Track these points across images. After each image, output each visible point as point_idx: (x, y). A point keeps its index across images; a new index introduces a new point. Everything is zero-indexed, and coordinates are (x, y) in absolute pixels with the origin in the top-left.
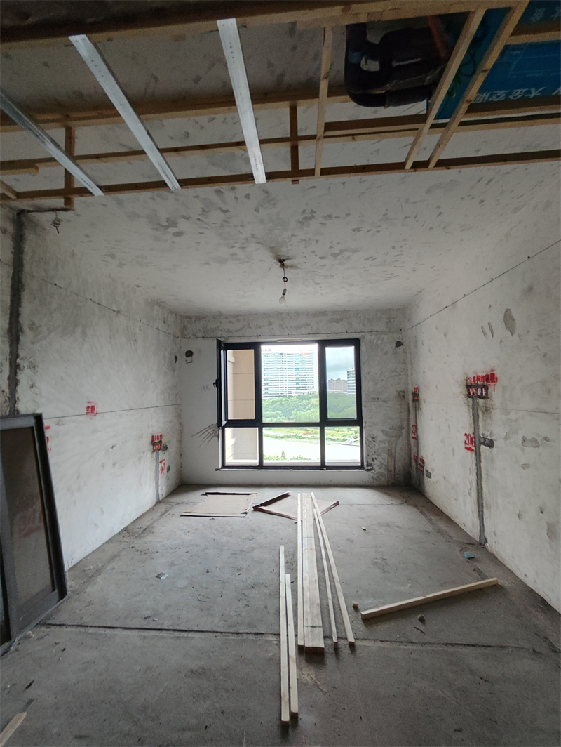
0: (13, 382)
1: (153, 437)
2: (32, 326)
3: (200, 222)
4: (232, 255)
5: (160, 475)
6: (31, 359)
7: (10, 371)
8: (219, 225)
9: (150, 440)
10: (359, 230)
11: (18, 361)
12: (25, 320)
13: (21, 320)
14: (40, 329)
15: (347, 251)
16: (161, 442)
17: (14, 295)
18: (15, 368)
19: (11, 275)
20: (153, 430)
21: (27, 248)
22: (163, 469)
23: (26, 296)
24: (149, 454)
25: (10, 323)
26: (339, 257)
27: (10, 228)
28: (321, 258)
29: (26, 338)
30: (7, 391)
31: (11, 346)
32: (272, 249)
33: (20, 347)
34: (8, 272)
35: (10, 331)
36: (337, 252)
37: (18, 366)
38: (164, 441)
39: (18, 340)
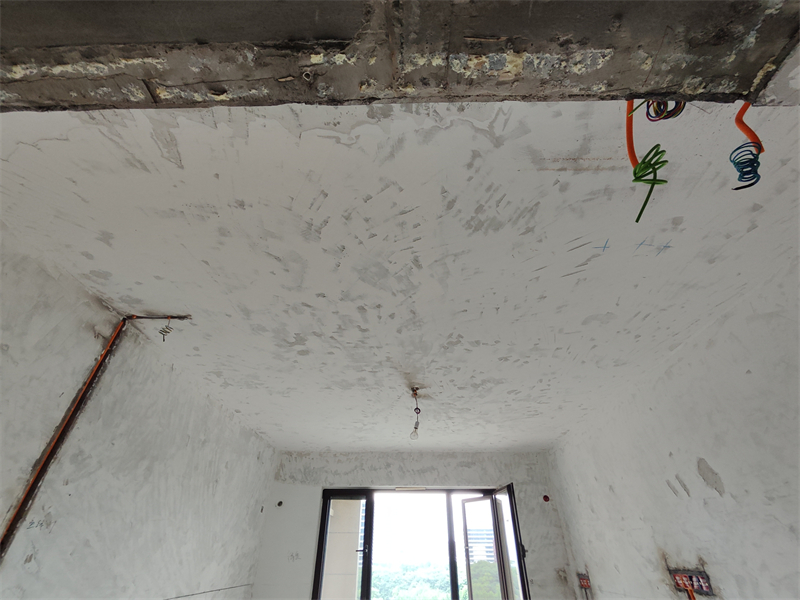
2: (77, 457)
3: (332, 341)
4: (359, 379)
6: (51, 510)
8: (353, 345)
10: (506, 359)
15: (489, 381)
26: (480, 389)
27: (107, 332)
28: (460, 388)
29: (59, 475)
32: (407, 375)
36: (478, 382)
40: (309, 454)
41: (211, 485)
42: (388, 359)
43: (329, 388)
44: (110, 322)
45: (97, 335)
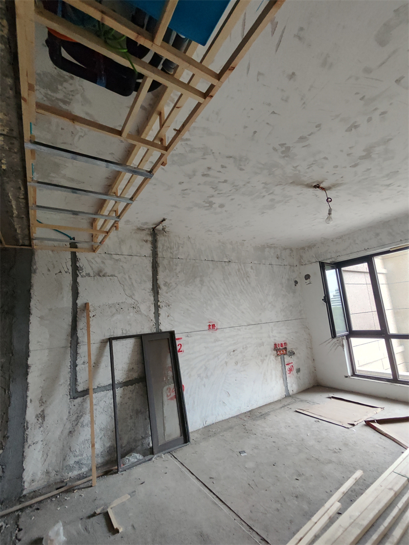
0: (157, 315)
1: (275, 345)
2: (166, 284)
3: (222, 195)
5: (288, 375)
6: (167, 302)
7: (155, 309)
8: (234, 190)
9: (273, 346)
11: (159, 303)
12: (161, 281)
13: (158, 282)
14: (170, 285)
16: (286, 349)
17: (154, 270)
18: (157, 307)
19: (152, 261)
20: (275, 340)
21: (159, 245)
22: (290, 370)
23: (160, 270)
24: (273, 358)
25: (153, 285)
27: (150, 238)
29: (163, 291)
30: (154, 320)
31: (154, 296)
33: (159, 296)
34: (150, 261)
35: (153, 289)
37: (159, 306)
38: (289, 347)
39: (158, 293)
40: (315, 245)
41: (245, 279)
42: (265, 183)
43: (263, 213)
44: (148, 234)
45: (146, 241)
